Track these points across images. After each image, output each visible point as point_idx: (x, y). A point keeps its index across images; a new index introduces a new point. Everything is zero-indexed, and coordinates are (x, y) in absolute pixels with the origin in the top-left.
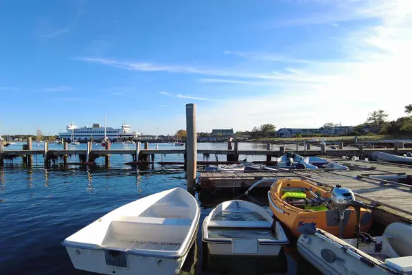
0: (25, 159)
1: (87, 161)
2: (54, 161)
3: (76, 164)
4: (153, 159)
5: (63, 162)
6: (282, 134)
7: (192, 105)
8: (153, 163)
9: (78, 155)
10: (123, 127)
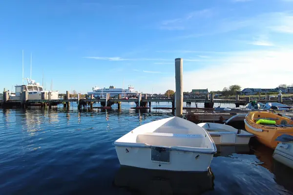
0: (65, 105)
1: (106, 105)
2: (84, 106)
3: (99, 108)
4: (150, 106)
5: (90, 107)
6: (245, 92)
7: (179, 59)
8: (150, 108)
9: (100, 102)
10: (129, 88)
